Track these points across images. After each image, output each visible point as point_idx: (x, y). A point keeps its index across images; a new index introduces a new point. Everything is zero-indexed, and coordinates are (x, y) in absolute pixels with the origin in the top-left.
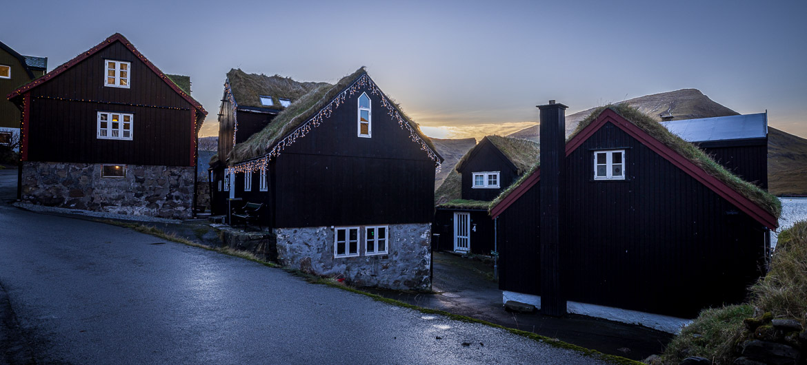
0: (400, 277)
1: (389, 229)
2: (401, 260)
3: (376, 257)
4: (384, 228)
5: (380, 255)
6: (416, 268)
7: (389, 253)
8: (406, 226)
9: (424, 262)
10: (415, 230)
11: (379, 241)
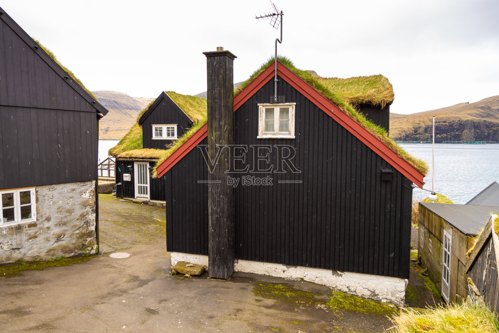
0: (56, 244)
1: (37, 192)
2: (56, 225)
3: (19, 228)
4: (29, 192)
5: (24, 224)
6: (77, 232)
7: (37, 220)
8: (61, 186)
9: (87, 223)
10: (74, 190)
11: (22, 209)
